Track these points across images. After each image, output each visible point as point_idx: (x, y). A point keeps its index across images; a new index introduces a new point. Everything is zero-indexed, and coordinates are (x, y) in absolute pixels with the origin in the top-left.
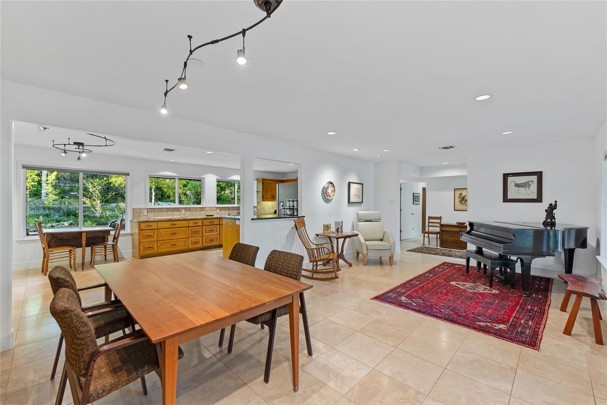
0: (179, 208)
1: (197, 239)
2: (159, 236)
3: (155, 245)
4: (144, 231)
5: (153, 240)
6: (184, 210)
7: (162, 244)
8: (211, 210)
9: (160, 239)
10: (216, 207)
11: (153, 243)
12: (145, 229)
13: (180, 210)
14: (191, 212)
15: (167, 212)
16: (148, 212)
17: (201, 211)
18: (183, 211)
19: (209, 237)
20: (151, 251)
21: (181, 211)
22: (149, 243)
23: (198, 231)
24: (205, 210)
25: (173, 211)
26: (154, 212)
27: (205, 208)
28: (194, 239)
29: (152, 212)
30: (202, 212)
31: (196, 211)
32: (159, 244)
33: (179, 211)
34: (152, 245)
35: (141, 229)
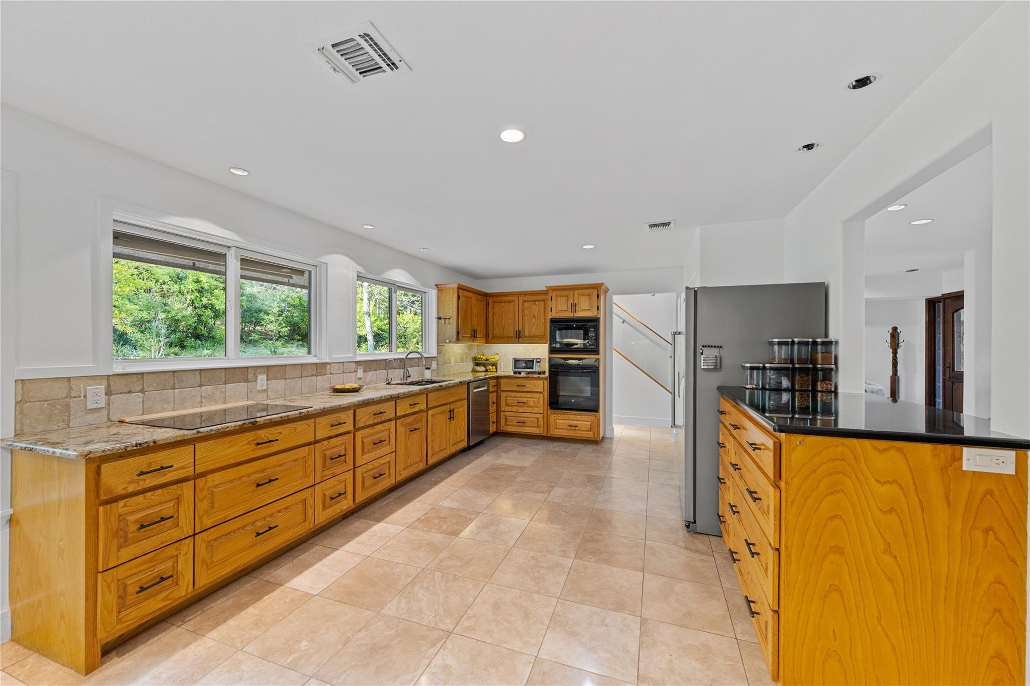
0: (248, 368)
1: (340, 482)
2: (202, 506)
3: (181, 559)
4: (121, 503)
5: (175, 534)
6: (265, 377)
7: (215, 544)
8: (344, 372)
9: (207, 523)
10: (355, 362)
11: (171, 551)
12: (131, 489)
13: (251, 376)
14: (289, 381)
15: (201, 385)
16: (108, 393)
17: (316, 376)
18: (262, 378)
19: (370, 467)
20: (162, 595)
21: (256, 381)
22: (151, 560)
23: (343, 453)
24: (328, 371)
25: (225, 383)
26: (142, 391)
27: (328, 366)
28: (330, 487)
29: (130, 392)
30: (319, 378)
31: (301, 377)
32: (204, 546)
33: (247, 381)
34: (169, 564)
35: (103, 497)
